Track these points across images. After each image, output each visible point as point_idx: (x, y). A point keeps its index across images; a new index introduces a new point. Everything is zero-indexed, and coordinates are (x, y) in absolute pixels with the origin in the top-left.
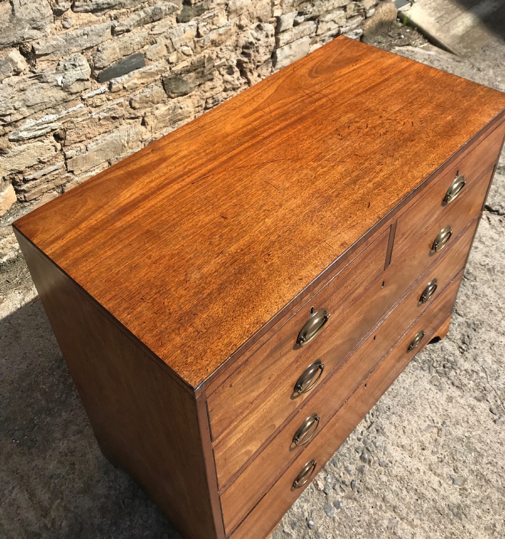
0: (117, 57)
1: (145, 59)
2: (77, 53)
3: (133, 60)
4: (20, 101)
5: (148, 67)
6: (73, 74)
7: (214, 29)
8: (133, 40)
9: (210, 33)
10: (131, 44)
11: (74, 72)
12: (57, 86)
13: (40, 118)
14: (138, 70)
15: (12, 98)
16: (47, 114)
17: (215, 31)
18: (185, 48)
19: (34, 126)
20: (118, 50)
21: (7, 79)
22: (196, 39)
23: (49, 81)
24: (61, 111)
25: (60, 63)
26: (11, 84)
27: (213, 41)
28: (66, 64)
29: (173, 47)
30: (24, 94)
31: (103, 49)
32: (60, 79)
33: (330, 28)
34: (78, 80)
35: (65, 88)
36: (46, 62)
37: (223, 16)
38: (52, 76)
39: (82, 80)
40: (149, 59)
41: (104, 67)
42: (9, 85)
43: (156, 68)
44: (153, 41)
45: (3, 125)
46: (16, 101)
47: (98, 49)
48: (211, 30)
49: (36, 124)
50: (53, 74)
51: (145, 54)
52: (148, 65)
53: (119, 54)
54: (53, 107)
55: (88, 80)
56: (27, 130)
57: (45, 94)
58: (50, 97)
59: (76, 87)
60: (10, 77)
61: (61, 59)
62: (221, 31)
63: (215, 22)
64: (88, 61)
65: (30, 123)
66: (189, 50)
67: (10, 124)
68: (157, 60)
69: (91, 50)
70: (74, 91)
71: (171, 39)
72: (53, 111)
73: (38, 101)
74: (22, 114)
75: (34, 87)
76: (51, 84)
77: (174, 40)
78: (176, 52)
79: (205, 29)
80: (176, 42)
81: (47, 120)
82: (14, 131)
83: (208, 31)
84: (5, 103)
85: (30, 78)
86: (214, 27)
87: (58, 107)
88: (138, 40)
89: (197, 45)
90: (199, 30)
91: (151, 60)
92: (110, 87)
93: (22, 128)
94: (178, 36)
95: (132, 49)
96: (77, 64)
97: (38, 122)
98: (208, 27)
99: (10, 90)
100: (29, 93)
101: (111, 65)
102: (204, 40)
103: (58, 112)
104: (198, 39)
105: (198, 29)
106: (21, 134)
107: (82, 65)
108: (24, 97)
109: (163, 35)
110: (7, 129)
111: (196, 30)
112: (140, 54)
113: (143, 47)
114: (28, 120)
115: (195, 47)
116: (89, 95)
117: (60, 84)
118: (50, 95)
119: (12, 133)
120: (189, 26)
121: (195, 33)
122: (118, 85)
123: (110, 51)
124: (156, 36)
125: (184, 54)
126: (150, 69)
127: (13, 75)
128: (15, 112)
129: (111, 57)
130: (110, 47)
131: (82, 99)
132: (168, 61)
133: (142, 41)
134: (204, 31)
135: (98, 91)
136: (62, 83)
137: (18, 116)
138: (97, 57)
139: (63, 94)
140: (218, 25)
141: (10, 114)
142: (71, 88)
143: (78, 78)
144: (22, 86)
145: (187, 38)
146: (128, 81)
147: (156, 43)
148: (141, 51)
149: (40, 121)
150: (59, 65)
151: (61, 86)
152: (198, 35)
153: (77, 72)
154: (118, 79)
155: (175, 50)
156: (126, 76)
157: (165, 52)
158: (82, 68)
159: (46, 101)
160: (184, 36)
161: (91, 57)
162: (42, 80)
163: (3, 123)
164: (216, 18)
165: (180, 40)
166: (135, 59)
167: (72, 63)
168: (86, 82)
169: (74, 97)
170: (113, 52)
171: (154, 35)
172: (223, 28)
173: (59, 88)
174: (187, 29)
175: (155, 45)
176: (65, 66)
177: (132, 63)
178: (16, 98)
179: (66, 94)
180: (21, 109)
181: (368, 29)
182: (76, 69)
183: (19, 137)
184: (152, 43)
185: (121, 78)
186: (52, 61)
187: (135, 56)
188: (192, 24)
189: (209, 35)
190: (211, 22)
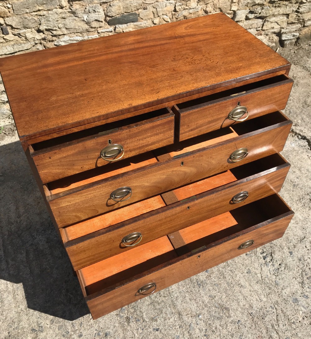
0: (121, 12)
1: (138, 18)
2: (97, 4)
3: (131, 16)
4: (62, 24)
5: (140, 23)
6: (93, 16)
7: (186, 9)
8: (132, 4)
9: (184, 11)
10: (130, 6)
11: (94, 15)
12: (84, 21)
13: (73, 37)
14: (133, 23)
15: (57, 21)
16: (77, 36)
17: (187, 10)
18: (165, 17)
19: (68, 40)
20: (122, 8)
21: (55, 9)
22: (173, 13)
23: (79, 16)
24: (85, 36)
25: (87, 7)
26: (57, 13)
27: (185, 16)
28: (90, 9)
29: (157, 14)
30: (65, 21)
31: (113, 5)
32: (85, 17)
33: (273, 27)
34: (96, 20)
35: (88, 23)
36: (79, 5)
37: (194, 2)
38: (81, 14)
39: (99, 21)
41: (112, 16)
42: (56, 13)
43: (145, 25)
44: (145, 8)
45: (52, 35)
46: (59, 23)
47: (110, 4)
48: (184, 9)
49: (70, 40)
50: (82, 13)
51: (139, 14)
52: (140, 22)
53: (122, 11)
54: (81, 33)
55: (102, 22)
56: (64, 41)
57: (77, 24)
58: (79, 26)
59: (95, 24)
60: (57, 8)
61: (87, 5)
62: (191, 11)
63: (188, 5)
64: (104, 10)
65: (66, 38)
66: (167, 18)
67: (55, 36)
68: (146, 20)
69: (106, 4)
70: (93, 26)
71: (156, 9)
72: (80, 35)
73: (72, 27)
74: (62, 32)
75: (71, 18)
76: (80, 19)
77: (158, 10)
78: (159, 18)
79: (180, 7)
80: (159, 11)
81: (76, 39)
82: (58, 41)
83: (182, 9)
84: (53, 23)
85: (69, 12)
86: (187, 7)
87: (83, 33)
88: (136, 4)
89: (173, 17)
90: (176, 8)
91: (142, 19)
92: (115, 30)
93: (62, 40)
94: (162, 8)
95: (131, 9)
96: (96, 10)
97: (71, 39)
98: (183, 7)
99: (56, 16)
100: (67, 21)
101: (117, 16)
102: (179, 14)
103: (83, 36)
104: (175, 13)
105: (175, 6)
106: (60, 43)
107: (99, 12)
108: (64, 22)
109: (151, 5)
110: (54, 38)
111: (174, 7)
112: (136, 14)
113: (138, 10)
114: (65, 36)
115: (172, 18)
116: (102, 31)
117: (85, 20)
118: (80, 25)
119: (56, 41)
120: (170, 3)
121: (173, 9)
122: (119, 29)
123: (117, 7)
124: (147, 5)
125: (164, 20)
126: (140, 24)
127: (59, 8)
128: (59, 29)
129: (117, 11)
130: (117, 5)
131: (98, 32)
132: (153, 22)
133: (138, 5)
134: (179, 9)
135: (108, 30)
136: (87, 20)
137: (59, 32)
138: (109, 9)
139: (87, 27)
140: (189, 7)
141: (56, 30)
142: (92, 24)
143: (96, 19)
144: (63, 16)
145: (167, 10)
146: (126, 28)
147: (147, 9)
148: (137, 12)
149: (72, 39)
150: (86, 8)
151: (86, 22)
152: (175, 10)
153: (96, 15)
154: (120, 26)
155: (159, 16)
156: (125, 25)
157: (152, 16)
158: (99, 13)
159: (77, 28)
160: (165, 9)
161: (106, 9)
162: (75, 15)
163: (52, 34)
164: (189, 2)
165: (162, 11)
166: (132, 16)
167: (93, 9)
168: (101, 23)
169: (93, 30)
170: (119, 8)
171: (146, 4)
172: (193, 10)
173: (85, 22)
174: (168, 4)
175: (146, 10)
176: (89, 10)
177: (130, 18)
178: (59, 22)
179: (89, 27)
180: (62, 29)
181: (304, 34)
182: (96, 13)
183: (59, 44)
184: (145, 9)
185: (122, 25)
186: (82, 5)
187: (132, 14)
188: (172, 2)
189: (182, 12)
190: (185, 4)
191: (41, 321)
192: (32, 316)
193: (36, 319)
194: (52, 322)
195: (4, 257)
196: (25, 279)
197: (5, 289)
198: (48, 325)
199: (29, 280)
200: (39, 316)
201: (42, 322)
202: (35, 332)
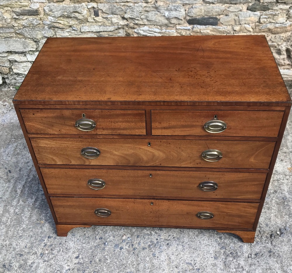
0: (201, 14)
1: (219, 22)
2: (180, 4)
3: (211, 20)
4: (145, 16)
5: (219, 27)
6: (174, 14)
7: (273, 22)
8: (214, 9)
9: (269, 24)
10: (212, 10)
11: (175, 13)
12: (164, 16)
13: (152, 28)
14: (212, 26)
15: (141, 13)
16: (156, 28)
17: (273, 24)
18: (247, 26)
19: (147, 30)
20: (203, 11)
21: (141, 3)
22: (257, 24)
23: (161, 12)
24: (163, 29)
25: (170, 6)
26: (142, 6)
27: (270, 29)
28: (172, 7)
29: (239, 22)
30: (148, 13)
31: (195, 8)
32: (167, 14)
34: (176, 18)
35: (168, 19)
36: (163, 3)
37: (283, 17)
38: (163, 10)
39: (179, 19)
40: (221, 23)
41: (192, 17)
42: (141, 6)
43: (224, 29)
44: (227, 14)
45: (134, 23)
46: (142, 15)
47: (192, 6)
48: (270, 22)
49: (148, 30)
50: (164, 9)
51: (220, 19)
52: (219, 26)
53: (203, 13)
54: (160, 26)
55: (181, 20)
56: (143, 30)
57: (158, 17)
58: (159, 20)
59: (174, 21)
60: (142, 2)
61: (171, 4)
62: (278, 25)
63: (275, 19)
64: (185, 10)
65: (146, 28)
66: (249, 28)
67: (137, 24)
68: (226, 25)
69: (189, 5)
70: (173, 22)
71: (239, 17)
72: (159, 28)
73: (153, 20)
74: (144, 22)
75: (153, 12)
76: (162, 14)
77: (240, 18)
78: (240, 26)
79: (266, 20)
80: (242, 20)
81: (154, 30)
82: (138, 29)
83: (268, 22)
84: (137, 14)
85: (153, 7)
86: (274, 21)
87: (163, 27)
88: (218, 10)
89: (257, 27)
90: (261, 20)
91: (223, 24)
92: (193, 29)
93: (141, 29)
94: (244, 17)
95: (211, 13)
96: (178, 9)
97: (149, 29)
98: (268, 20)
99: (141, 9)
100: (150, 14)
101: (197, 17)
102: (263, 26)
103: (161, 29)
104: (259, 24)
106: (140, 31)
107: (180, 11)
108: (147, 15)
109: (234, 13)
110: (135, 26)
111: (259, 18)
112: (216, 19)
113: (220, 15)
114: (146, 27)
115: (255, 28)
116: (180, 28)
117: (166, 15)
118: (160, 19)
119: (137, 29)
120: (254, 14)
121: (257, 20)
122: (197, 29)
123: (198, 10)
124: (230, 12)
125: (246, 29)
126: (219, 28)
127: (145, 2)
128: (140, 20)
129: (198, 13)
130: (199, 8)
131: (176, 28)
132: (233, 28)
133: (220, 11)
134: (264, 21)
135: (186, 28)
136: (167, 16)
137: (141, 22)
138: (190, 10)
139: (166, 22)
140: (276, 21)
141: (138, 20)
142: (171, 20)
143: (176, 17)
144: (147, 9)
145: (250, 20)
146: (205, 30)
147: (229, 16)
148: (218, 17)
149: (151, 29)
150: (169, 6)
151: (166, 17)
152: (259, 22)
153: (177, 14)
154: (199, 26)
155: (241, 24)
156: (204, 27)
157: (233, 23)
158: (180, 12)
159: (157, 21)
160: (248, 19)
161: (187, 9)
162: (158, 10)
163: (134, 22)
164: (277, 17)
165: (245, 20)
166: (212, 20)
167: (175, 8)
168: (180, 21)
169: (172, 25)
170: (200, 11)
171: (229, 11)
172: (280, 24)
173: (165, 18)
174: (252, 15)
175: (227, 17)
176: (171, 8)
177: (210, 21)
178: (142, 14)
179: (168, 22)
180: (144, 20)
182: (177, 12)
183: (139, 32)
184: (227, 15)
185: (201, 26)
186: (166, 3)
187: (212, 18)
188: (256, 14)
189: (268, 25)
190: (272, 18)
191: (13, 261)
192: (10, 254)
193: (11, 258)
194: (20, 267)
195: (19, 195)
196: (22, 220)
197: (5, 222)
198: (16, 267)
199: (25, 223)
200: (14, 257)
201: (13, 263)
202: (4, 269)
